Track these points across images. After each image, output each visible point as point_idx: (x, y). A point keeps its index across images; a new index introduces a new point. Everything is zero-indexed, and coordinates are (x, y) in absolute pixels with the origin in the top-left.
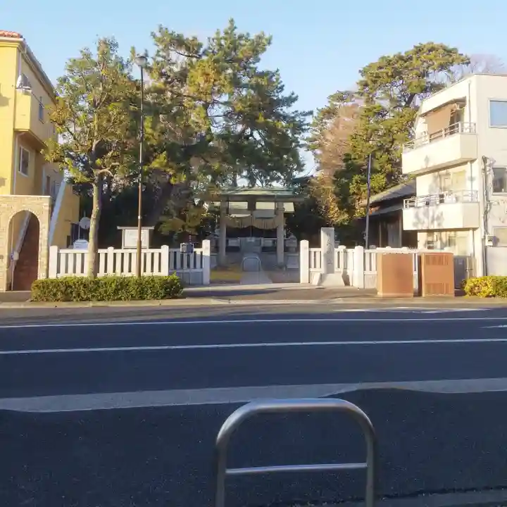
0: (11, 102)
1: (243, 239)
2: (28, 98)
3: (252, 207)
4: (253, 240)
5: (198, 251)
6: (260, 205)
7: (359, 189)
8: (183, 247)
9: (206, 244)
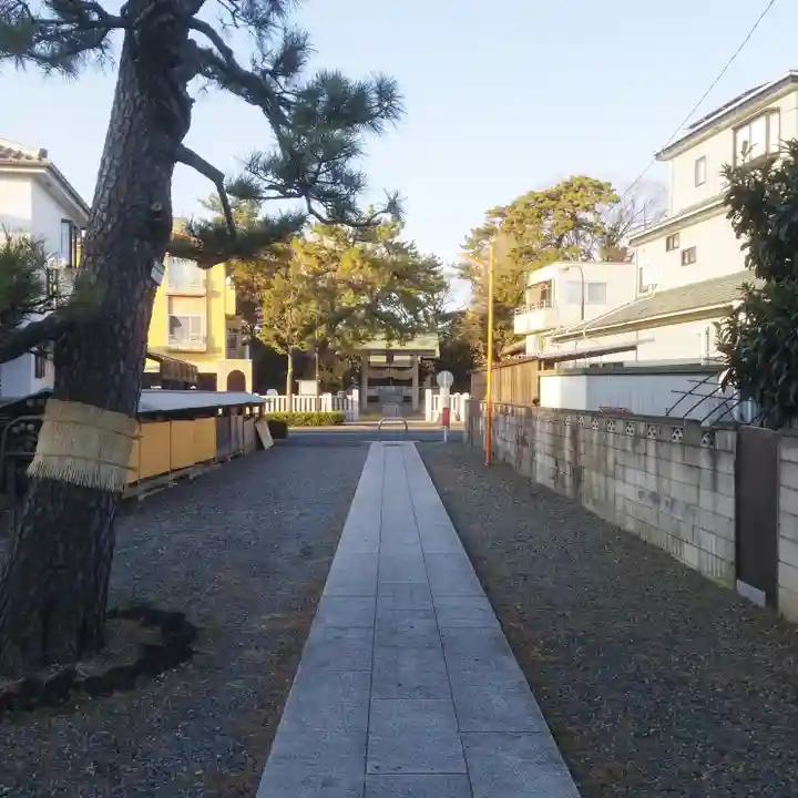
0: (222, 295)
1: (382, 388)
2: (234, 292)
3: (390, 360)
4: (393, 388)
5: (349, 397)
6: (396, 358)
7: (502, 336)
8: (340, 394)
9: (356, 392)
